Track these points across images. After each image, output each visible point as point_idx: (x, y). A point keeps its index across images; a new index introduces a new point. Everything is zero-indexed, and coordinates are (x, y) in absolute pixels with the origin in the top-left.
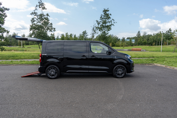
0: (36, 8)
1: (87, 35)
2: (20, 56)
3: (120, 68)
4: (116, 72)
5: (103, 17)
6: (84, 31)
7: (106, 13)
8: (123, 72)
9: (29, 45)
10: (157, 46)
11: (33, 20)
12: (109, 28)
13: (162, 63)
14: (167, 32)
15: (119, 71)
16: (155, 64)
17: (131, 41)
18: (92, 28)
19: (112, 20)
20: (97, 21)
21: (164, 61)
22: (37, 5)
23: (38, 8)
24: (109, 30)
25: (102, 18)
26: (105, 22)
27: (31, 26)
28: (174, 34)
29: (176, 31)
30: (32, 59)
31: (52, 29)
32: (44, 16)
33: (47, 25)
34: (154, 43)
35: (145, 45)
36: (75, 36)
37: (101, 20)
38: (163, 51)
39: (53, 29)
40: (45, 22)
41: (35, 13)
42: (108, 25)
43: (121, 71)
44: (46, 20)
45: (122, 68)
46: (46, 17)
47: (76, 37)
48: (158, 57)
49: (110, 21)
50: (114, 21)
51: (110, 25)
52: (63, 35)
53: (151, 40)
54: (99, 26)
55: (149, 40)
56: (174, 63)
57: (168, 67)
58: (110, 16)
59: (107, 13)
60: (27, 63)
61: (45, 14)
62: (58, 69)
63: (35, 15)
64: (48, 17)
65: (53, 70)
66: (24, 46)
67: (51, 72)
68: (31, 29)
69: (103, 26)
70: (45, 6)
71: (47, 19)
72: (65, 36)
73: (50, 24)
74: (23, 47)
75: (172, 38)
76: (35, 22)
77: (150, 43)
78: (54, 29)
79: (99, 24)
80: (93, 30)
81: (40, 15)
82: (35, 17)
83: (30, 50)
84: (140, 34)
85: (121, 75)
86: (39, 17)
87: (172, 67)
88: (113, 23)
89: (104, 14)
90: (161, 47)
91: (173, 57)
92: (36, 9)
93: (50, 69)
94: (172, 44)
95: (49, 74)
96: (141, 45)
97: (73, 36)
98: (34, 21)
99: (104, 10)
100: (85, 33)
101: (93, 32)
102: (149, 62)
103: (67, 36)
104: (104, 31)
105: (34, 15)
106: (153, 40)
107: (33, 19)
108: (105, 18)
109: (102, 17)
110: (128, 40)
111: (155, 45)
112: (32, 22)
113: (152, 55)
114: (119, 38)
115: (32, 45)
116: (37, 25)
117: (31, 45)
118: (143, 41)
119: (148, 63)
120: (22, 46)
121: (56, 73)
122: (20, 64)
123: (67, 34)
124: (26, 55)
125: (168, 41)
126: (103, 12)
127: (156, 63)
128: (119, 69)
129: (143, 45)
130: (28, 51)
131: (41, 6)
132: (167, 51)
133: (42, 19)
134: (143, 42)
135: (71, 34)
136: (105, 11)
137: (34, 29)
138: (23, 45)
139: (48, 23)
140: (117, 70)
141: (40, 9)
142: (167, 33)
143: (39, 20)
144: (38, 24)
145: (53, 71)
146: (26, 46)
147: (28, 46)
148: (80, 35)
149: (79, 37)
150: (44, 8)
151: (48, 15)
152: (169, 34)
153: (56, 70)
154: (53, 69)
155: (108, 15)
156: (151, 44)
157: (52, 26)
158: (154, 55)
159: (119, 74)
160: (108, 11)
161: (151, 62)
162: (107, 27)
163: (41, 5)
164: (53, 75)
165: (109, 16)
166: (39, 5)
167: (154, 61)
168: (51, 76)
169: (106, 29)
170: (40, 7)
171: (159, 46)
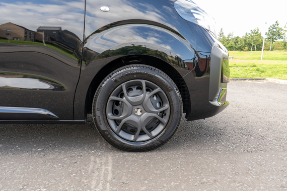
4: (115, 112)
8: (162, 114)
10: (252, 52)
13: (285, 76)
14: (271, 26)
34: (247, 48)
43: (145, 110)
53: (241, 43)
55: (237, 43)
84: (223, 33)
85: (143, 133)
90: (262, 53)
102: (253, 76)
106: (245, 42)
111: (249, 50)
118: (228, 44)
119: (250, 76)
127: (270, 76)
142: (271, 28)
152: (275, 30)
156: (240, 49)
161: (257, 75)
167: (263, 72)
171: (255, 51)
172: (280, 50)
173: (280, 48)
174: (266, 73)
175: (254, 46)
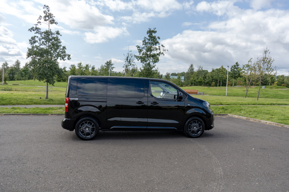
0: (39, 20)
1: (112, 68)
2: (8, 100)
3: (195, 122)
4: (190, 128)
5: (147, 41)
6: (108, 61)
7: (152, 34)
8: (200, 128)
9: (15, 80)
10: (218, 87)
11: (33, 41)
12: (156, 58)
13: (239, 113)
14: (232, 67)
15: (194, 126)
16: (230, 115)
17: (179, 78)
18: (125, 58)
19: (161, 47)
20: (138, 47)
21: (240, 110)
22: (41, 16)
23: (42, 20)
24: (155, 62)
25: (146, 43)
26: (150, 50)
27: (29, 50)
28: (243, 70)
29: (246, 66)
30: (31, 104)
31: (65, 56)
32: (52, 34)
33: (58, 48)
34: (214, 83)
35: (200, 85)
36: (93, 68)
37: (144, 46)
38: (229, 95)
39: (67, 57)
40: (53, 44)
41: (36, 28)
42: (154, 54)
43: (197, 127)
44: (55, 40)
45: (198, 123)
46: (55, 36)
47: (96, 69)
48: (228, 104)
49: (157, 47)
50: (165, 48)
51: (158, 54)
52: (73, 66)
53: (209, 78)
54: (141, 55)
55: (206, 78)
56: (256, 113)
57: (252, 120)
58: (158, 40)
59: (154, 35)
60: (26, 112)
61: (53, 31)
62: (96, 123)
63: (37, 33)
64: (59, 36)
65: (88, 126)
66: (7, 82)
67: (85, 128)
68: (29, 55)
69: (147, 54)
70: (54, 18)
71: (57, 39)
72: (77, 68)
73: (62, 47)
74: (5, 83)
75: (240, 76)
76: (37, 44)
77: (207, 83)
78: (69, 56)
79: (140, 51)
80: (127, 60)
81: (45, 33)
82: (37, 35)
83: (19, 89)
84: (193, 69)
85: (196, 133)
86: (43, 36)
87: (257, 120)
88: (162, 51)
89: (149, 36)
90: (226, 89)
91: (249, 104)
92: (39, 22)
93: (83, 124)
94: (238, 85)
95: (81, 132)
96: (196, 85)
97: (90, 69)
98: (35, 42)
99: (148, 30)
100: (109, 64)
101: (127, 63)
102: (221, 112)
103: (80, 68)
104: (147, 62)
105: (35, 32)
106: (212, 77)
107: (33, 38)
108: (150, 43)
109: (145, 41)
110: (176, 77)
111: (216, 85)
112: (32, 44)
113: (219, 101)
114: (161, 74)
115: (21, 81)
116: (41, 49)
117: (18, 80)
118: (198, 79)
119: (219, 113)
120: (3, 82)
121: (93, 131)
122: (13, 113)
123: (80, 64)
124: (19, 99)
125: (234, 80)
126: (148, 33)
127: (230, 113)
128: (193, 124)
129: (197, 85)
130: (15, 90)
131: (47, 18)
132: (234, 96)
133: (48, 40)
134: (197, 81)
135: (87, 66)
136: (151, 32)
137: (35, 54)
138: (5, 80)
139: (58, 47)
140: (190, 126)
141: (45, 22)
143: (43, 40)
144: (42, 47)
145: (89, 128)
146: (10, 83)
147: (12, 81)
148: (102, 67)
149: (100, 70)
150: (53, 22)
151: (58, 33)
152: (236, 70)
153: (93, 126)
154: (89, 123)
155: (154, 38)
156: (209, 84)
157: (65, 52)
158: (221, 101)
159: (193, 132)
160: (156, 32)
161: (222, 112)
162: (154, 56)
163: (48, 16)
164: (88, 134)
165: (156, 39)
166: (45, 17)
167: (226, 110)
168: (84, 135)
169: (151, 59)
170: (45, 20)
171: (221, 87)
172: (241, 85)
173: (241, 83)
174: (228, 111)
175: (219, 82)
